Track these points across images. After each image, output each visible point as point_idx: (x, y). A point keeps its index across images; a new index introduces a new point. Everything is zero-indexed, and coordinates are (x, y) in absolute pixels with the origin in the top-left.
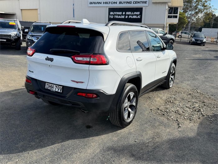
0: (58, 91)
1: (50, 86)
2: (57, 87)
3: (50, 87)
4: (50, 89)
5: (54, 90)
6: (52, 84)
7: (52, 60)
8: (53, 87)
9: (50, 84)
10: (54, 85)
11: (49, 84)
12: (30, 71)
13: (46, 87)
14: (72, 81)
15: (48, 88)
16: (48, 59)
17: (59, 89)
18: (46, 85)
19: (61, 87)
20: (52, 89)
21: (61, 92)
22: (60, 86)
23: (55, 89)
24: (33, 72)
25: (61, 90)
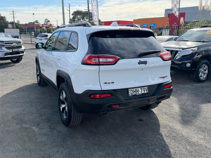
0: (145, 93)
1: (135, 91)
2: (142, 89)
3: (135, 92)
4: (135, 94)
5: (140, 93)
6: (136, 89)
7: (145, 63)
8: (138, 91)
9: (135, 89)
10: (139, 89)
11: (133, 89)
12: (106, 83)
13: (130, 93)
14: (160, 78)
15: (133, 94)
16: (140, 63)
17: (145, 91)
18: (130, 91)
19: (147, 87)
20: (138, 93)
21: (148, 92)
22: (145, 88)
24: (113, 83)
25: (147, 91)
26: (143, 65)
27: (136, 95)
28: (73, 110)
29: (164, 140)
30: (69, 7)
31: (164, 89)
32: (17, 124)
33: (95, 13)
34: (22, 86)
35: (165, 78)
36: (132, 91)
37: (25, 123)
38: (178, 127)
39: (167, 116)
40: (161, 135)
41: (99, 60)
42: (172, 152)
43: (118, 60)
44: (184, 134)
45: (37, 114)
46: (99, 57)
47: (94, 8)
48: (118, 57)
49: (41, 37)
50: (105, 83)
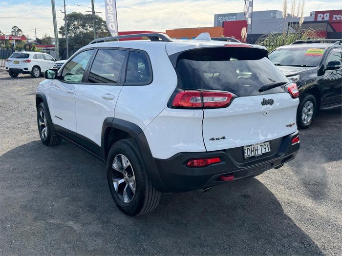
0: (266, 152)
1: (252, 150)
2: (262, 146)
3: (253, 152)
4: (253, 155)
5: (260, 153)
6: (254, 147)
7: (271, 102)
8: (257, 150)
9: (252, 147)
10: (259, 146)
11: (250, 148)
12: (213, 139)
13: (246, 154)
14: (287, 126)
15: (251, 156)
16: (264, 103)
17: (266, 149)
18: (246, 151)
19: (268, 143)
20: (257, 154)
21: (270, 150)
22: (266, 144)
23: (261, 151)
24: (224, 138)
26: (268, 106)
27: (254, 157)
28: (147, 187)
29: (298, 227)
30: (65, 6)
31: (293, 144)
32: (35, 219)
33: (110, 17)
34: (14, 146)
35: (292, 126)
36: (248, 150)
37: (52, 217)
38: (308, 203)
39: (282, 187)
40: (290, 219)
41: (202, 100)
42: (319, 247)
43: (233, 98)
44: (321, 214)
45: (64, 197)
46: (202, 95)
47: (110, 9)
48: (233, 95)
49: (17, 58)
50: (211, 140)
